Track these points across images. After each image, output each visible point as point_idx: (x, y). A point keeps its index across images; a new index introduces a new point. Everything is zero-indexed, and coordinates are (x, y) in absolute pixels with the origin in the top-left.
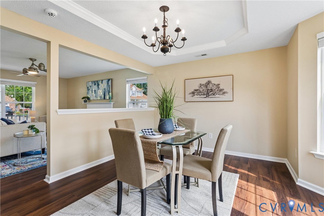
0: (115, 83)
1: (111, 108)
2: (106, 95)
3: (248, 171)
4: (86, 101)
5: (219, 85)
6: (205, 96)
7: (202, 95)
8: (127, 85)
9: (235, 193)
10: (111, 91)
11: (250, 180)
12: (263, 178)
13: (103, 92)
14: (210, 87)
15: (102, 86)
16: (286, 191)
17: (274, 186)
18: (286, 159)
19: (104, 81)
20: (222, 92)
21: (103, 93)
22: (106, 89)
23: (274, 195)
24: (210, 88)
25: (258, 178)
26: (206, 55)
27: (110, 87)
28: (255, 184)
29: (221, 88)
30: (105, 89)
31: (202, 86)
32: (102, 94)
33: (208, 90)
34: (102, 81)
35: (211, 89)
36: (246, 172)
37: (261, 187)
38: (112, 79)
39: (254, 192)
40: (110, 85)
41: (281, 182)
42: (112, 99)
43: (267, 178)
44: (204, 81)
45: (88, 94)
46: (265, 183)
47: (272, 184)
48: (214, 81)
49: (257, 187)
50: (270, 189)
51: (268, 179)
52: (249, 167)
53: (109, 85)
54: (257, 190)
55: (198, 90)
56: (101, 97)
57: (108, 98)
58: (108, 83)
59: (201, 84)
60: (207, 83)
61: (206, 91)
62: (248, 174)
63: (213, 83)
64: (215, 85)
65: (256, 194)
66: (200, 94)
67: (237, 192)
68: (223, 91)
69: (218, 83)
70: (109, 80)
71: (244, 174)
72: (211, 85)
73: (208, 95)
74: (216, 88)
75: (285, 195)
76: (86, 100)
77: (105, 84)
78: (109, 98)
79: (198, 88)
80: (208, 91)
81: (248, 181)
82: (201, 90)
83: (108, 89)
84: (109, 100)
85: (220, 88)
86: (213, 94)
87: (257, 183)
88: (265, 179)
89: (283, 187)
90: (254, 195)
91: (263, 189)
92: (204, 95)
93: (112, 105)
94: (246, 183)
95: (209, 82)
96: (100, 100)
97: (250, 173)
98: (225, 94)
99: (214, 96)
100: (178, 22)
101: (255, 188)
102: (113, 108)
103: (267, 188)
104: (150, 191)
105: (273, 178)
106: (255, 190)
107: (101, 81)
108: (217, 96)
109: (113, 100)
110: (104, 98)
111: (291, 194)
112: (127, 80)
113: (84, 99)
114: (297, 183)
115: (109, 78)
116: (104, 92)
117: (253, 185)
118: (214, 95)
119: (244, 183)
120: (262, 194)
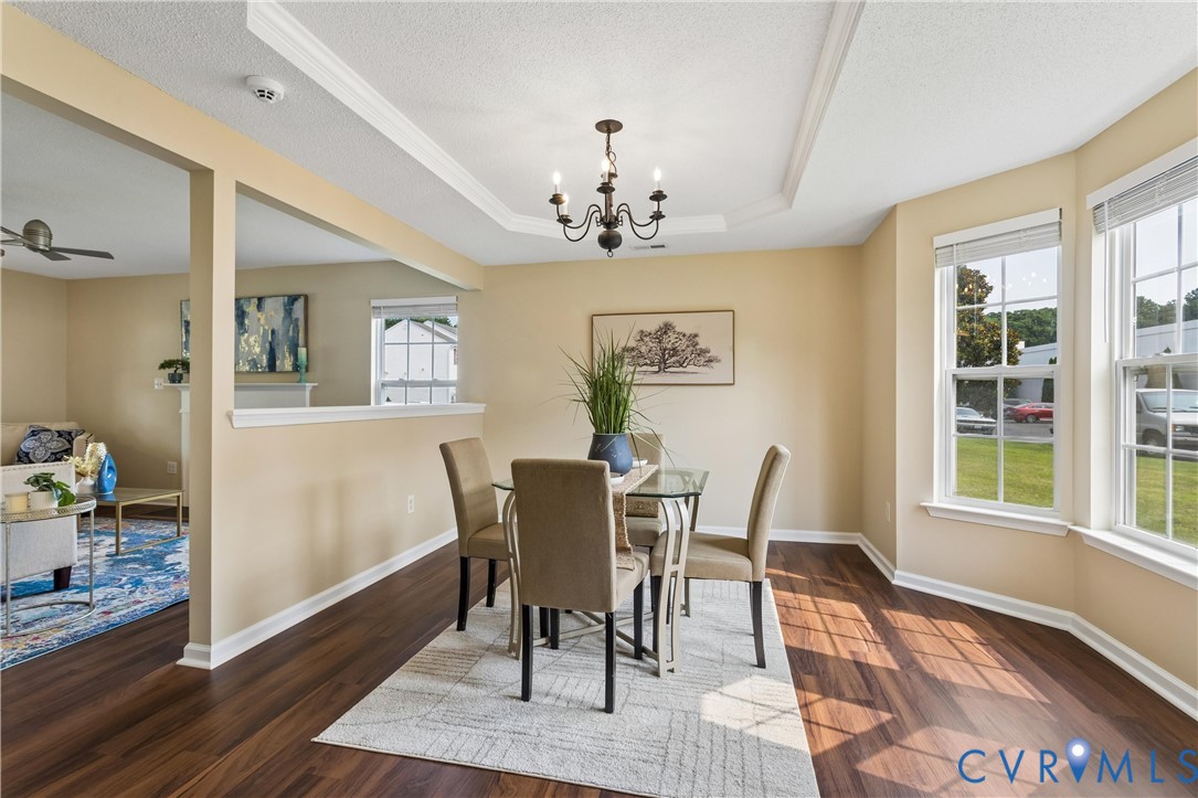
0: (317, 310)
1: (304, 406)
2: (279, 355)
3: (786, 571)
4: (181, 375)
5: (696, 336)
6: (656, 368)
7: (646, 364)
8: (374, 321)
9: (777, 617)
10: (301, 341)
11: (797, 588)
12: (824, 581)
13: (264, 343)
14: (670, 341)
15: (262, 322)
16: (878, 599)
17: (851, 594)
18: (859, 534)
19: (268, 303)
20: (704, 357)
21: (262, 346)
22: (280, 332)
23: (856, 609)
24: (669, 346)
25: (813, 582)
26: (663, 246)
27: (296, 326)
28: (811, 594)
29: (702, 346)
30: (273, 332)
31: (647, 339)
32: (257, 350)
33: (665, 350)
34: (260, 299)
35: (674, 349)
36: (783, 573)
37: (826, 597)
38: (306, 297)
39: (813, 609)
40: (297, 320)
41: (861, 582)
42: (307, 370)
43: (830, 579)
44: (652, 324)
45: (187, 348)
46: (831, 589)
47: (846, 589)
48: (683, 324)
49: (817, 599)
50: (845, 600)
51: (835, 581)
52: (783, 560)
53: (294, 316)
54: (820, 606)
55: (633, 349)
56: (254, 363)
57: (290, 369)
58: (289, 312)
59: (642, 332)
60: (661, 329)
61: (659, 353)
62: (788, 577)
63: (677, 329)
64: (684, 335)
65: (819, 613)
66: (641, 361)
67: (782, 615)
68: (708, 355)
69: (694, 332)
70: (293, 299)
71: (779, 576)
72: (673, 337)
73: (663, 366)
74: (688, 346)
75: (879, 607)
76: (180, 371)
77: (276, 311)
78: (296, 368)
79: (632, 344)
80: (664, 355)
81: (794, 591)
82: (643, 349)
83: (291, 333)
84: (297, 376)
85: (698, 347)
86: (678, 362)
87: (815, 592)
88: (827, 583)
89: (869, 592)
90: (817, 616)
91: (832, 602)
92: (652, 364)
93: (308, 393)
94: (791, 595)
95: (667, 328)
96: (248, 372)
97: (790, 575)
98: (712, 364)
99: (681, 369)
100: (658, 175)
101: (815, 603)
102: (313, 404)
103: (838, 599)
104: (570, 641)
105: (843, 578)
106: (816, 606)
107: (256, 301)
108: (691, 368)
109: (311, 374)
110: (272, 367)
111: (887, 603)
112: (374, 303)
113: (172, 370)
114: (894, 582)
115: (293, 291)
116: (267, 345)
117: (808, 598)
118: (681, 365)
119: (788, 595)
120: (834, 611)
